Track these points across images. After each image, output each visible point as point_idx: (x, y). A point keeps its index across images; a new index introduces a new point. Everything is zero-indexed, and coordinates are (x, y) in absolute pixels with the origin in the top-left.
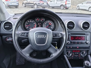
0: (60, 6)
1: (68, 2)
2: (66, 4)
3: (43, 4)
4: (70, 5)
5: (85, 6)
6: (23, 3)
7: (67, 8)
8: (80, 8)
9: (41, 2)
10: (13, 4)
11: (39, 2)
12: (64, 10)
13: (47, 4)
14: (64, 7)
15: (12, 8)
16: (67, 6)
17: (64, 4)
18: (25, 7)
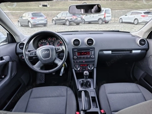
0: (97, 20)
1: (108, 15)
2: (105, 17)
3: (76, 19)
4: (110, 18)
5: (129, 18)
6: (53, 20)
7: (106, 23)
8: (123, 21)
9: (74, 17)
10: (40, 22)
11: (71, 18)
12: (102, 25)
13: (82, 19)
14: (103, 22)
15: (39, 27)
16: (107, 19)
17: (102, 17)
18: (55, 24)
